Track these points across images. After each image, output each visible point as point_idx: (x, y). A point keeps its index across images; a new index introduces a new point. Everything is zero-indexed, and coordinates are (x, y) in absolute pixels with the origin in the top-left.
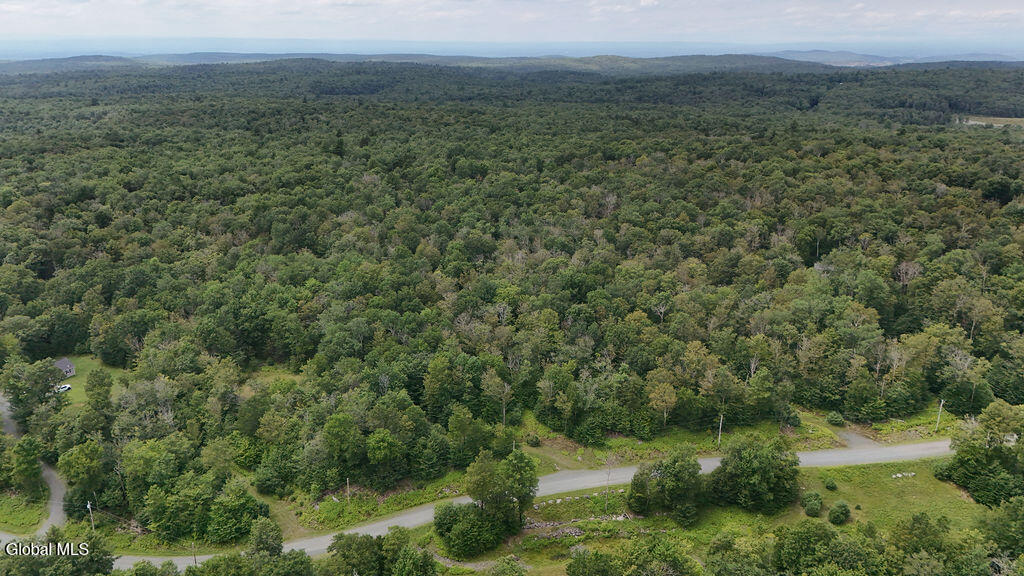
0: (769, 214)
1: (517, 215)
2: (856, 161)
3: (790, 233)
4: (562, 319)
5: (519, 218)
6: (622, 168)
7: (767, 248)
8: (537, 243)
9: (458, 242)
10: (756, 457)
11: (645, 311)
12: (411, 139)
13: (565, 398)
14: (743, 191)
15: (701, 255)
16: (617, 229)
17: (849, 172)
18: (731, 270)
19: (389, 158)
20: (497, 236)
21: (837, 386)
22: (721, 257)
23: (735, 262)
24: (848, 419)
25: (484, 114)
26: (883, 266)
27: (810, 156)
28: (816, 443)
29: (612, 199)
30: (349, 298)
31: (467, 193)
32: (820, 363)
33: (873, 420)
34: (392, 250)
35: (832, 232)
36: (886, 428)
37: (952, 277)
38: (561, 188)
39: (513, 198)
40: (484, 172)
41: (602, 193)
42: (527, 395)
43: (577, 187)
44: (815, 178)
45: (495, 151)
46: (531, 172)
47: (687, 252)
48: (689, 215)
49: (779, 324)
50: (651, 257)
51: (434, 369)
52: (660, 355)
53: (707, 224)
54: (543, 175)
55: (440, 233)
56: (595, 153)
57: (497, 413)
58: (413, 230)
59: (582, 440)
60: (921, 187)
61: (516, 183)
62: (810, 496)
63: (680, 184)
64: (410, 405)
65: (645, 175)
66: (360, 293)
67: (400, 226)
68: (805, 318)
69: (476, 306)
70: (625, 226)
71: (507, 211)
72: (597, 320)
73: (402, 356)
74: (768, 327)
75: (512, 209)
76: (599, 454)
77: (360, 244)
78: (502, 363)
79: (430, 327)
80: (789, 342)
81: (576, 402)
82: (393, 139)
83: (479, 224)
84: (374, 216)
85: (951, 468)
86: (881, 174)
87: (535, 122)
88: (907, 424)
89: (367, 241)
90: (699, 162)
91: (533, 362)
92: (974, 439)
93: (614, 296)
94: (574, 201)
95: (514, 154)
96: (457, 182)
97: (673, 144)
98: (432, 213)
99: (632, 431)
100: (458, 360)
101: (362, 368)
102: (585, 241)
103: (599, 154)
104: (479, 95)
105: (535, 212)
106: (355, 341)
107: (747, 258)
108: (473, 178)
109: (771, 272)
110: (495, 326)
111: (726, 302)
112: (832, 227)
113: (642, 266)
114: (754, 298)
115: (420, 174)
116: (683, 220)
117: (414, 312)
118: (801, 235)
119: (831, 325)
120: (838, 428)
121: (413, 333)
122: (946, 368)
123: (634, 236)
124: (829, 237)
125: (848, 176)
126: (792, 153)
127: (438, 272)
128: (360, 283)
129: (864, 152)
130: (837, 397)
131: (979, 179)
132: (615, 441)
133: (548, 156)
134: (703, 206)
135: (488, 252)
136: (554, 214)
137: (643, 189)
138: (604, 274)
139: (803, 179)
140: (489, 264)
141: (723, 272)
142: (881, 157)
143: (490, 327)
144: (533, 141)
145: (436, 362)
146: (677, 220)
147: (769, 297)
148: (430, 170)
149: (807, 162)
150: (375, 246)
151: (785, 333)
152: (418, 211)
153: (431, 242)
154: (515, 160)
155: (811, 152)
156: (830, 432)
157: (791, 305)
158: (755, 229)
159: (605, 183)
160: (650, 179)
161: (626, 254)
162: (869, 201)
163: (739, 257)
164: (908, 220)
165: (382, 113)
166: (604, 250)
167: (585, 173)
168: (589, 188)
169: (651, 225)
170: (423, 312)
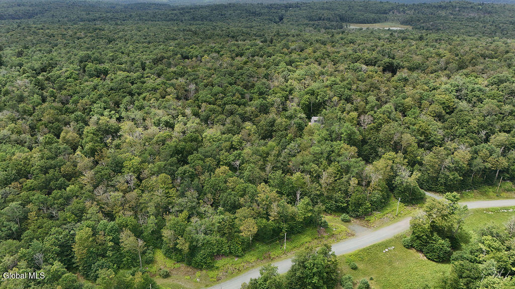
0: (283, 90)
1: (132, 103)
2: (318, 54)
3: (296, 100)
4: (173, 179)
5: (134, 104)
6: (194, 64)
7: (286, 111)
8: (148, 122)
9: (91, 128)
10: (314, 264)
11: (226, 164)
12: (53, 50)
13: (183, 241)
14: (266, 76)
15: (251, 119)
16: (199, 107)
17: (316, 60)
18: (271, 128)
19: (37, 65)
20: (119, 119)
21: (344, 198)
22: (264, 120)
23: (272, 124)
24: (351, 216)
25: (104, 30)
26: (353, 119)
27: (295, 52)
28: (339, 237)
29: (192, 87)
30: (6, 184)
31: (95, 88)
32: (333, 185)
33: (366, 215)
34: (41, 139)
35: (318, 98)
36: (372, 219)
37: (388, 122)
38: (159, 80)
39: (128, 90)
40: (106, 73)
41: (186, 83)
42: (155, 240)
43: (169, 79)
44: (302, 65)
45: (112, 56)
46: (138, 70)
47: (244, 119)
48: (241, 94)
49: (307, 164)
50: (224, 125)
51: (80, 239)
52: (242, 196)
53: (251, 100)
54: (145, 72)
55: (77, 121)
56: (177, 55)
57: (135, 259)
58: (58, 120)
59: (199, 267)
60: (355, 68)
61: (128, 79)
62: (346, 279)
63: (231, 74)
64: (63, 274)
65: (209, 69)
66: (15, 180)
67: (46, 118)
68: (320, 158)
69: (109, 178)
70: (204, 105)
71: (125, 100)
72: (197, 175)
73: (53, 230)
74: (301, 167)
75: (128, 98)
76: (212, 274)
77: (14, 137)
78: (135, 221)
79: (75, 200)
80: (315, 175)
81: (192, 242)
82: (40, 50)
83: (106, 113)
84: (25, 112)
85: (412, 240)
86: (333, 61)
87: (136, 35)
88: (382, 214)
89: (19, 133)
90: (237, 58)
91: (156, 216)
92: (424, 224)
93: (206, 157)
94: (168, 90)
95: (125, 58)
96: (87, 81)
97: (221, 48)
98: (71, 106)
99: (231, 253)
100: (100, 226)
101: (19, 247)
102: (180, 117)
103: (179, 56)
104: (100, 18)
105: (144, 99)
106: (12, 224)
107: (279, 120)
108: (98, 77)
109: (294, 128)
110: (125, 192)
111: (274, 152)
112: (318, 95)
113: (219, 133)
114: (288, 147)
115: (60, 77)
116: (238, 98)
117: (60, 189)
118: (303, 101)
119: (335, 161)
120: (347, 223)
121: (62, 207)
122: (397, 178)
123: (211, 111)
124: (317, 101)
125: (317, 63)
126: (285, 50)
127: (78, 152)
128: (14, 172)
129: (320, 47)
130: (345, 205)
131: (378, 61)
132: (220, 262)
133: (147, 58)
134: (246, 87)
135: (115, 133)
136: (157, 100)
137: (211, 79)
138: (196, 140)
139: (296, 67)
140: (117, 141)
141: (266, 130)
142: (329, 50)
143: (121, 194)
144: (137, 48)
145: (82, 232)
146: (234, 98)
147: (297, 145)
148: (66, 74)
149: (294, 56)
150: (27, 137)
151: (312, 170)
152: (60, 105)
153: (71, 129)
154: (126, 62)
155: (295, 49)
156: (344, 227)
157: (311, 150)
158: (279, 100)
159: (186, 76)
160: (213, 71)
161: (208, 124)
162: (333, 78)
163: (275, 121)
164: (354, 87)
165: (34, 32)
166: (193, 123)
167: (173, 69)
168: (177, 79)
169: (219, 102)
170: (68, 189)
